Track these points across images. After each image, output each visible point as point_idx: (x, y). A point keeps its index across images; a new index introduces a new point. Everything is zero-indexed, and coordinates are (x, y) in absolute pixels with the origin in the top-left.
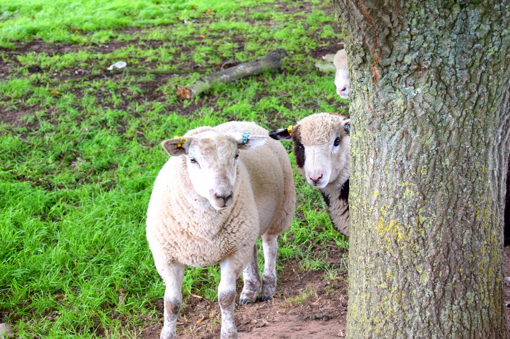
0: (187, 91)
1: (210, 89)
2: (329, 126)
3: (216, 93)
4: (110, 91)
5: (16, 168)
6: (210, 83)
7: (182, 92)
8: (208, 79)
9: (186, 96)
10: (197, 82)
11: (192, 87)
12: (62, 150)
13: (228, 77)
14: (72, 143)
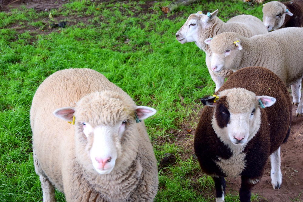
0: (167, 9)
1: (178, 8)
2: (251, 100)
3: (181, 10)
4: (125, 9)
5: (99, 43)
6: (177, 5)
7: (165, 9)
8: (176, 3)
9: (167, 12)
10: (172, 4)
11: (170, 7)
12: (118, 35)
13: (186, 2)
14: (122, 32)
